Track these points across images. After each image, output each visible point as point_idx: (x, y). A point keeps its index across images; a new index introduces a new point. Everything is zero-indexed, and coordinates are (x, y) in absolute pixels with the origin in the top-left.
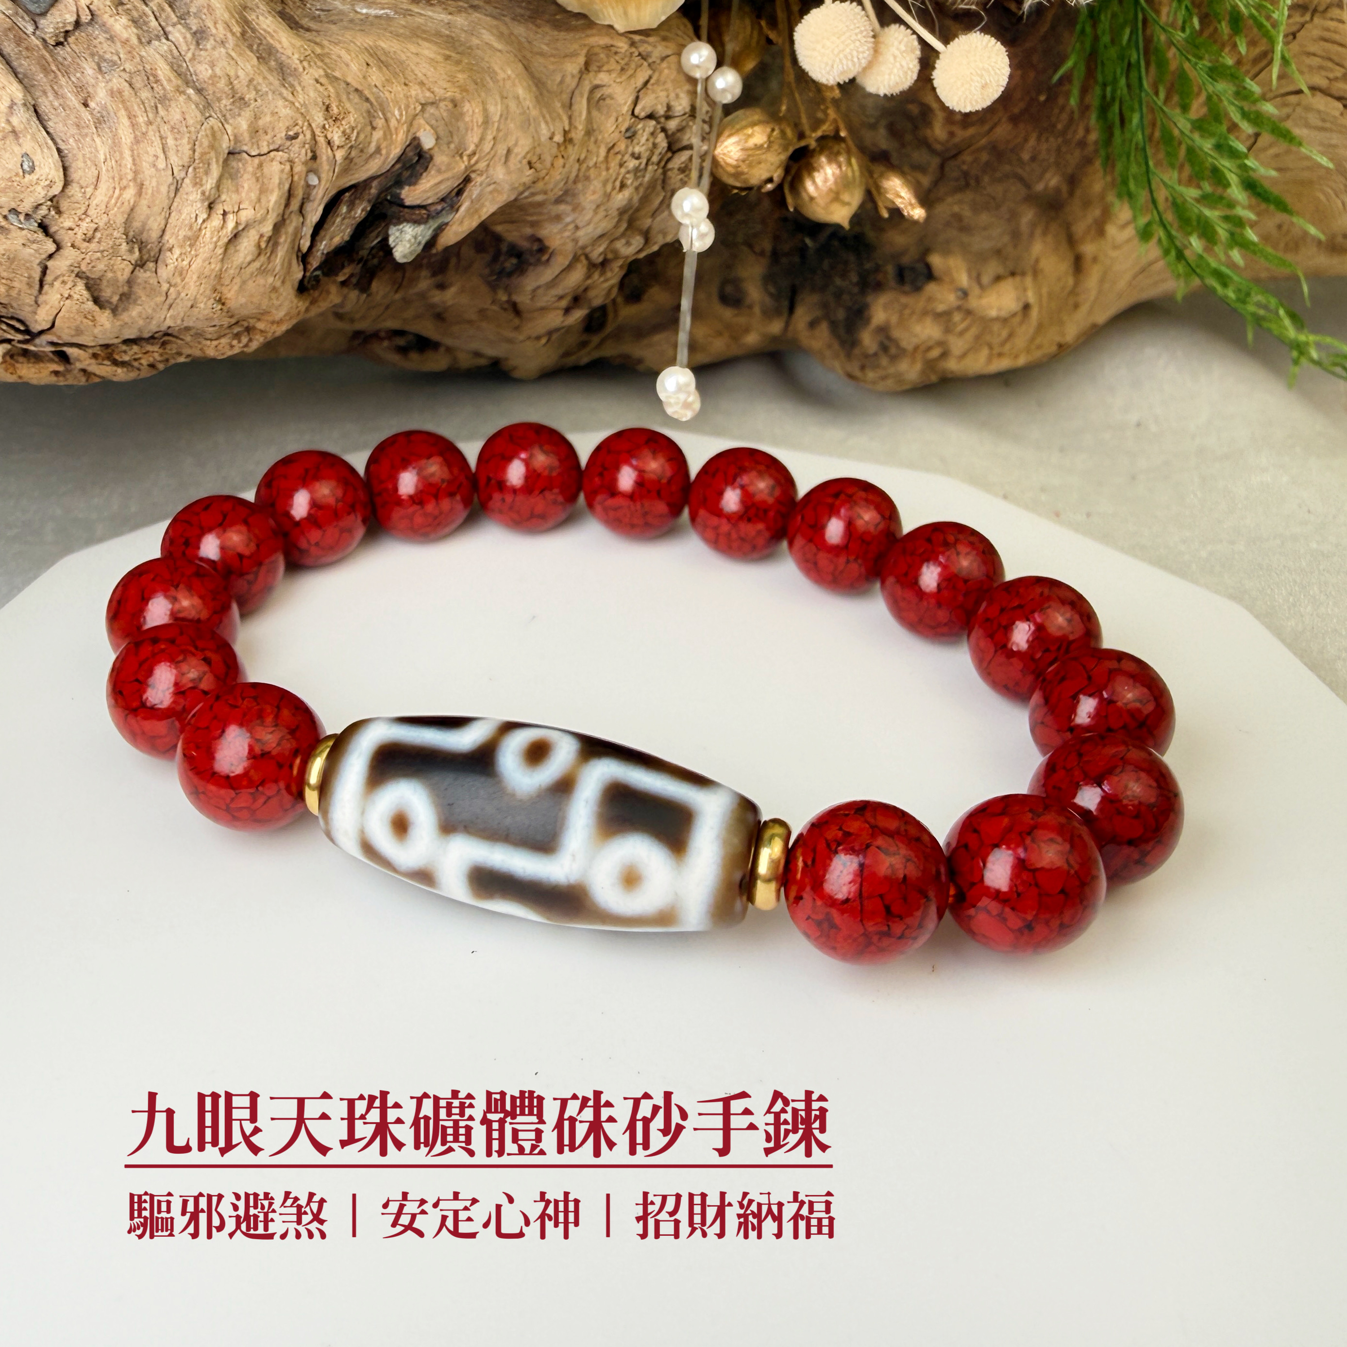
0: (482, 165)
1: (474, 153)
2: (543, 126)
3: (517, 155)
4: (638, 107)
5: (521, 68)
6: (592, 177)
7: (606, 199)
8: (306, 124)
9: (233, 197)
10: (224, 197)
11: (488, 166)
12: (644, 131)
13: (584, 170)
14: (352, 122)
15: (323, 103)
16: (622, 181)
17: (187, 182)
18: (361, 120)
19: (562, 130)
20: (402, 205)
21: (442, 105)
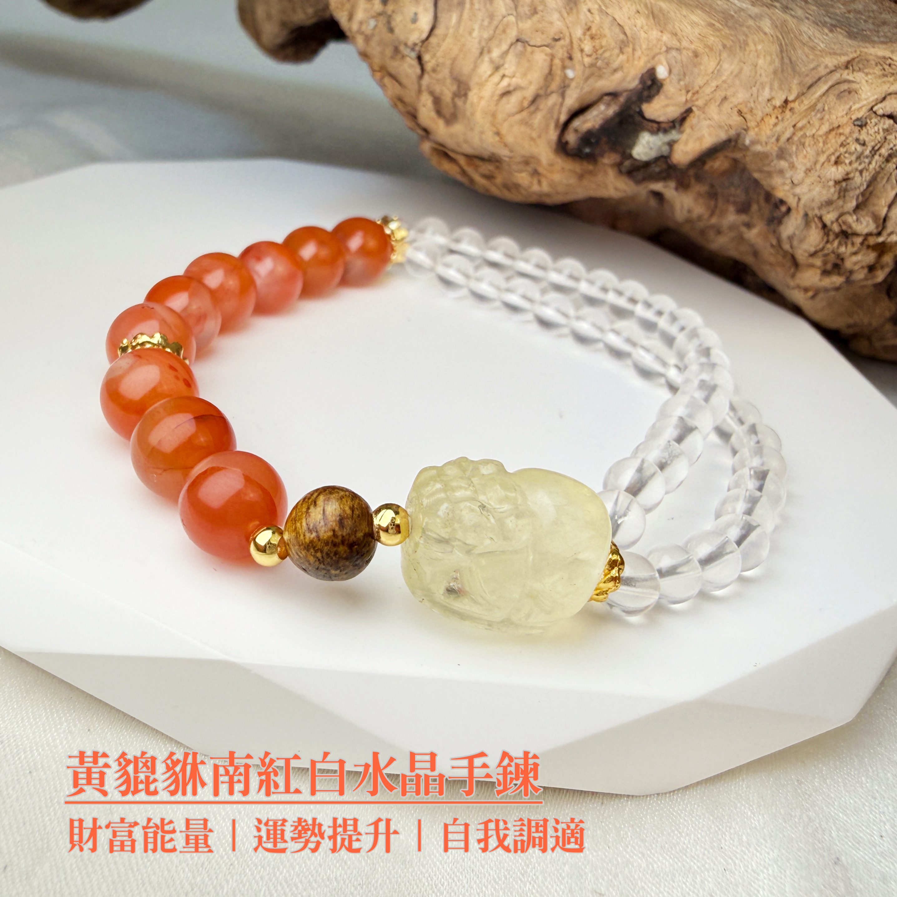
0: (700, 103)
1: (697, 92)
2: (767, 90)
3: (731, 102)
4: (879, 106)
5: (775, 48)
6: (807, 144)
7: (818, 166)
8: (567, 34)
9: (513, 68)
10: (506, 66)
11: (706, 105)
12: (876, 124)
13: (799, 135)
14: (604, 43)
15: (586, 24)
16: (838, 157)
17: (486, 49)
18: (613, 44)
19: (784, 98)
20: (643, 117)
21: (685, 52)
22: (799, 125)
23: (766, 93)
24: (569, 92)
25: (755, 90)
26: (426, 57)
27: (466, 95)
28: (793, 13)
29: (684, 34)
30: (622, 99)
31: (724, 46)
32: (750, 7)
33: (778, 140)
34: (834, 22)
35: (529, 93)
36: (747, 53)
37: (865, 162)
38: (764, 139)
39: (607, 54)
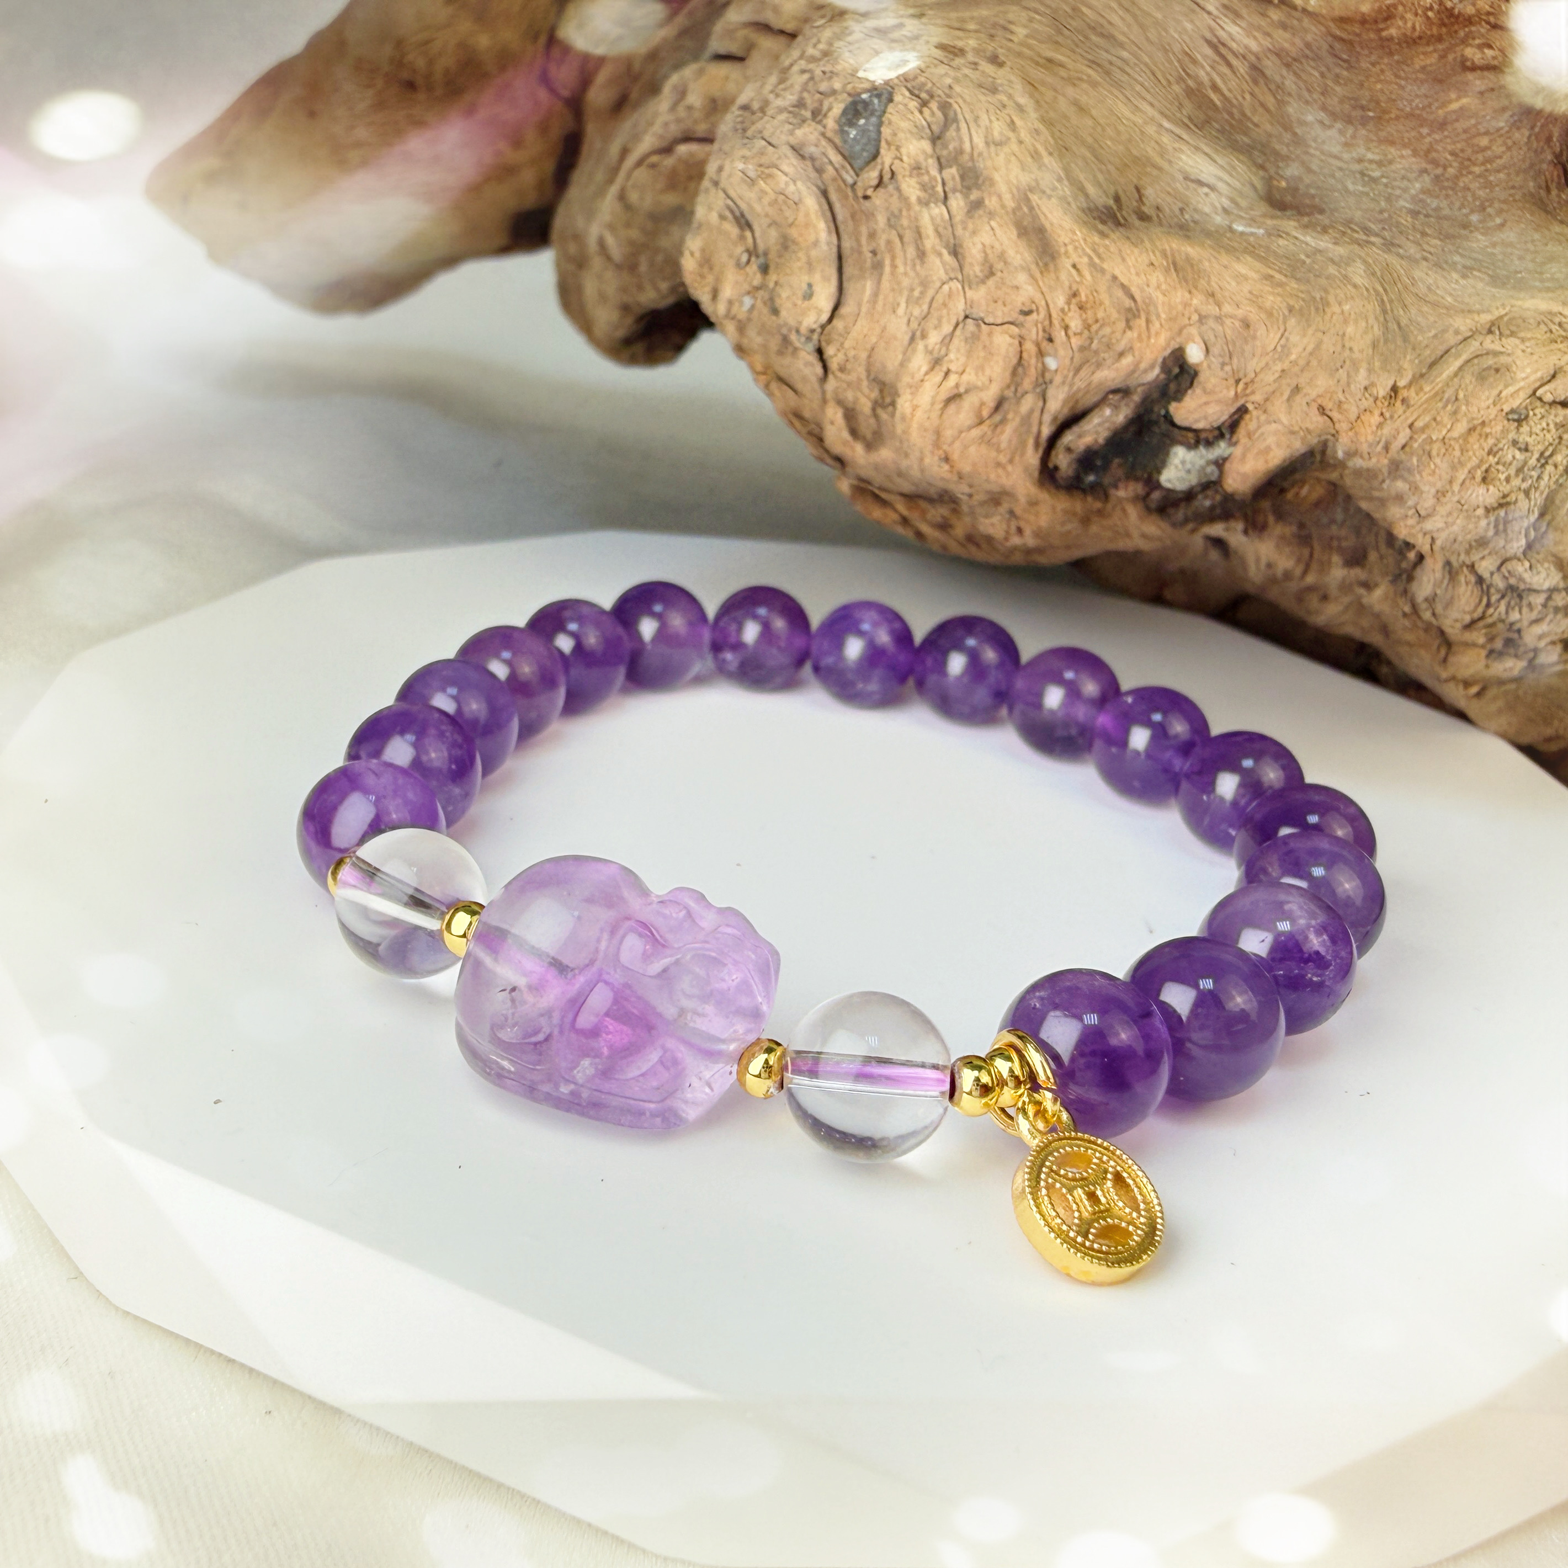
0: (1258, 397)
1: (1252, 382)
3: (1307, 395)
4: (1546, 387)
5: (1372, 308)
6: (1434, 453)
7: (1456, 487)
8: (1043, 303)
9: (963, 360)
10: (952, 356)
11: (1267, 400)
12: (1543, 417)
13: (1420, 440)
14: (1100, 315)
15: (1070, 288)
16: (1487, 471)
17: (918, 334)
18: (1115, 315)
19: (1390, 383)
20: (1173, 424)
21: (1228, 322)
22: (1419, 424)
23: (1362, 377)
24: (1051, 392)
25: (1342, 373)
26: (830, 351)
27: (893, 404)
28: (1401, 251)
29: (1227, 294)
30: (1136, 398)
31: (1291, 309)
32: (1330, 246)
33: (1387, 448)
34: (1469, 263)
35: (990, 396)
36: (1327, 317)
37: (1531, 477)
38: (1364, 448)
39: (1107, 330)
